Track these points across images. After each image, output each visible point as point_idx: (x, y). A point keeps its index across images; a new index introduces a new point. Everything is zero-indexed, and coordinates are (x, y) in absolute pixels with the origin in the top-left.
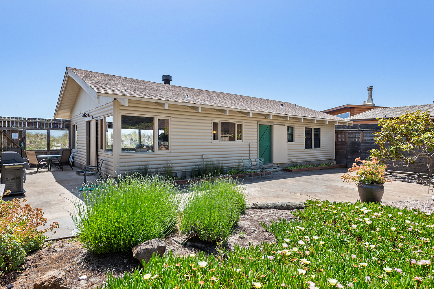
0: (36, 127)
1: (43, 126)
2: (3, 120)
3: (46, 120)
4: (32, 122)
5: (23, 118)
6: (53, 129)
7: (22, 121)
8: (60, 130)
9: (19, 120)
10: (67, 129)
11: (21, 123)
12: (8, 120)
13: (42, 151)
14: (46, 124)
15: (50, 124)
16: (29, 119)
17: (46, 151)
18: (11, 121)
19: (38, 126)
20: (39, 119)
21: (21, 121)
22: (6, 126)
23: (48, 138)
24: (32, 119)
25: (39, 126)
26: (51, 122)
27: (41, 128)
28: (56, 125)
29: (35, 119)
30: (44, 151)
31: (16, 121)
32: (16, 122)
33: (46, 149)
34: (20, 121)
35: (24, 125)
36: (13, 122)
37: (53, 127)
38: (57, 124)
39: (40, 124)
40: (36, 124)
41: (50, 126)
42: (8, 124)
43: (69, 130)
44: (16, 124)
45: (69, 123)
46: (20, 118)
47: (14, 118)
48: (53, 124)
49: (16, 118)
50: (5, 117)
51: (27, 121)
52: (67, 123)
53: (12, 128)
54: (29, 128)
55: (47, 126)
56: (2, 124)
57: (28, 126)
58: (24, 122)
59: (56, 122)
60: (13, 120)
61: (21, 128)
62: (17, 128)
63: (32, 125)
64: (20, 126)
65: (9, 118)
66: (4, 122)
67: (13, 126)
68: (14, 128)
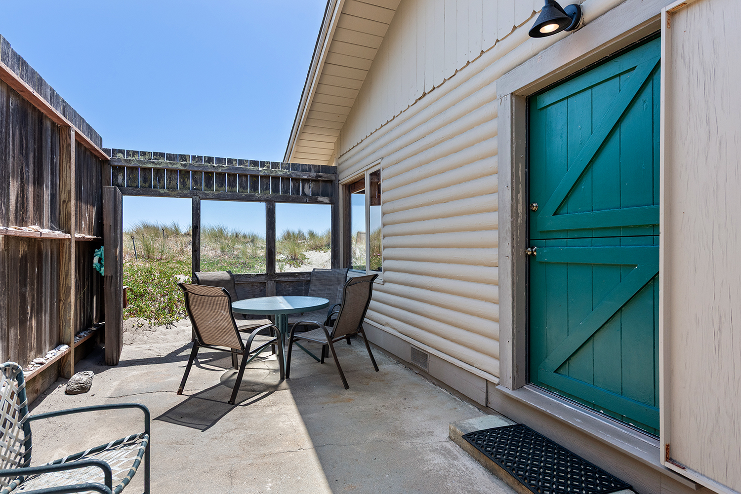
0: (234, 189)
1: (254, 188)
2: (125, 160)
3: (263, 164)
4: (220, 170)
5: (194, 157)
6: (286, 200)
7: (187, 168)
8: (306, 202)
9: (178, 165)
10: (326, 199)
11: (184, 174)
12: (144, 163)
13: (252, 280)
14: (265, 181)
15: (276, 178)
16: (210, 160)
17: (263, 279)
18: (154, 166)
19: (240, 186)
20: (241, 162)
21: (185, 165)
22: (137, 187)
23: (271, 232)
24: (219, 160)
25: (243, 187)
26: (280, 172)
27: (250, 196)
28: (294, 185)
29: (230, 161)
30: (257, 279)
31: (170, 166)
32: (172, 172)
33: (265, 272)
34: (181, 168)
35: (195, 181)
36: (159, 172)
37: (286, 191)
38: (296, 180)
39: (244, 179)
40: (231, 180)
41: (275, 190)
42: (145, 180)
43: (334, 203)
44: (170, 179)
45: (333, 178)
46: (183, 157)
47: (162, 155)
48: (286, 179)
49: (171, 157)
50: (135, 153)
51: (204, 166)
52: (327, 177)
53: (156, 191)
54: (212, 192)
55: (267, 189)
56: (124, 179)
57: (209, 185)
58: (195, 172)
59: (293, 173)
60: (160, 164)
61: (185, 192)
62: (173, 193)
63: (221, 184)
64: (184, 185)
65: (147, 157)
66: (133, 169)
67: (161, 185)
68: (162, 191)
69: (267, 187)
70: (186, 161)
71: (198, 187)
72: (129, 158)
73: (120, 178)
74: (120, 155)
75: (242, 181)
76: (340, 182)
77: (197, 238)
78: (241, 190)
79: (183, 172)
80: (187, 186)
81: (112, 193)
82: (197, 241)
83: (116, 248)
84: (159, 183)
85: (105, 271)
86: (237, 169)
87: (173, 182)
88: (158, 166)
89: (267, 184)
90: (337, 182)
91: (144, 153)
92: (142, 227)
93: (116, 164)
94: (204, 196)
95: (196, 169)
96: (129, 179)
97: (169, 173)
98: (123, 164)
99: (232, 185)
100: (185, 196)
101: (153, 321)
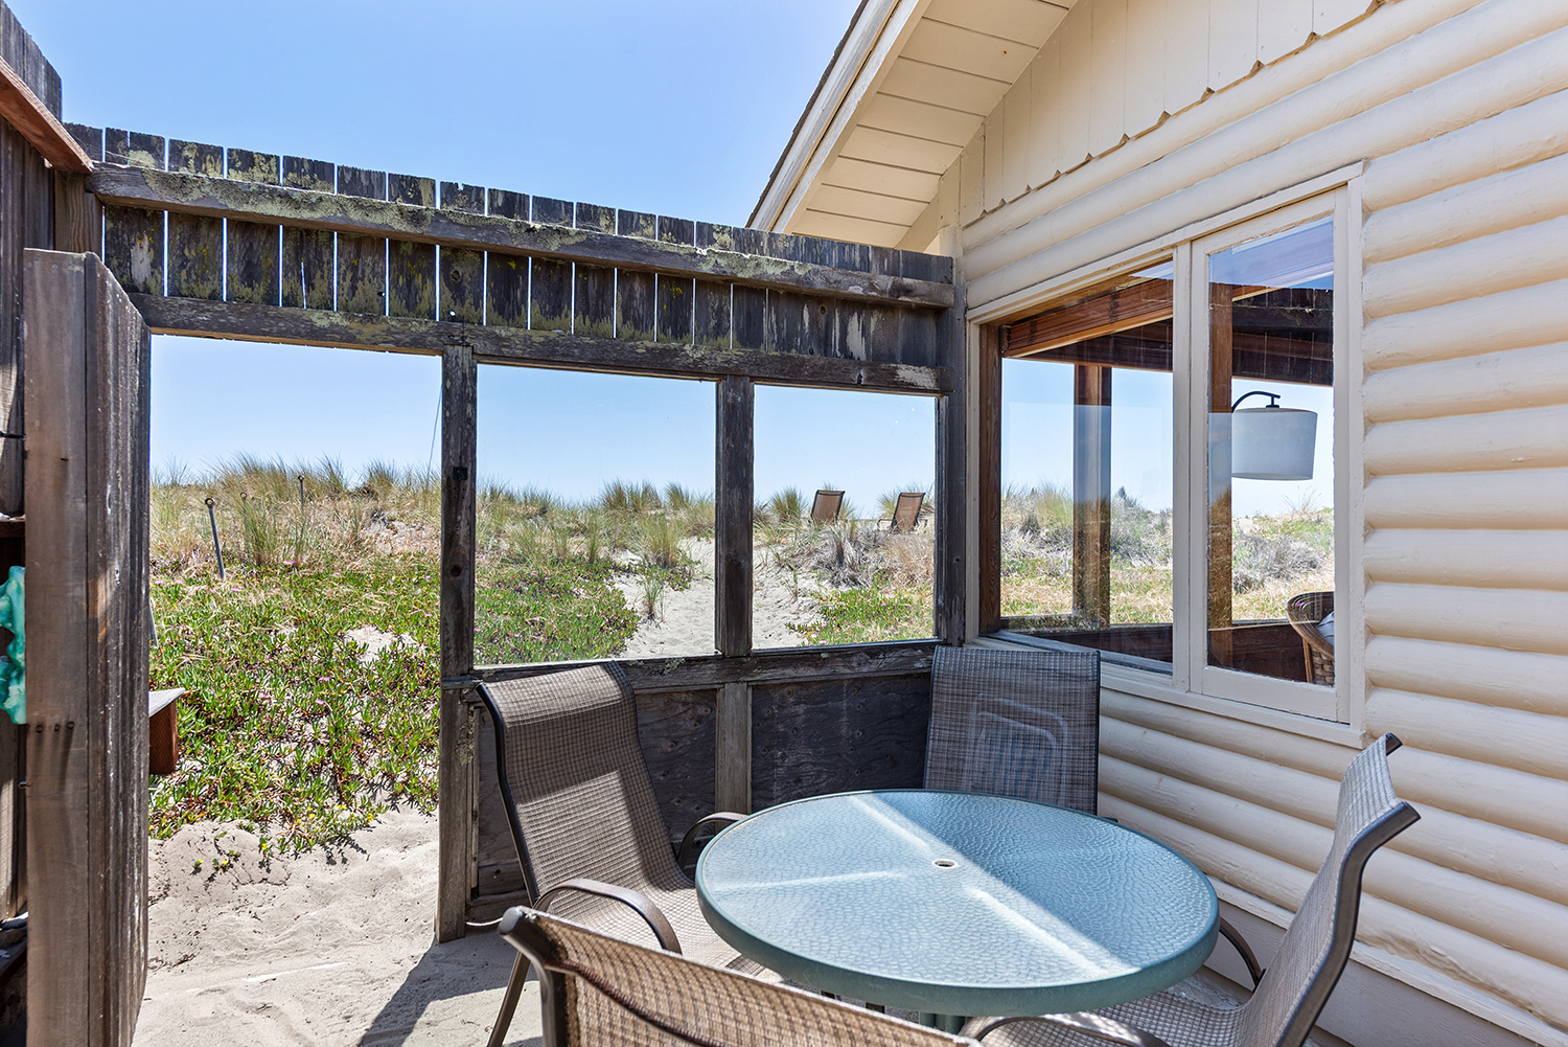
0: (603, 326)
1: (676, 322)
2: (164, 180)
3: (706, 233)
4: (554, 246)
5: (450, 190)
6: (790, 374)
7: (425, 230)
8: (858, 386)
9: (389, 218)
10: (924, 377)
11: (412, 254)
12: (247, 195)
13: (668, 681)
14: (713, 299)
15: (753, 292)
16: (512, 203)
17: (706, 677)
18: (288, 213)
19: (625, 318)
20: (628, 220)
21: (416, 218)
22: (215, 297)
24: (547, 207)
25: (635, 319)
26: (768, 268)
27: (659, 353)
28: (813, 320)
29: (588, 213)
30: (686, 678)
31: (356, 216)
32: (362, 242)
34: (402, 227)
35: (454, 285)
36: (307, 237)
37: (788, 340)
38: (824, 301)
39: (638, 287)
40: (592, 288)
41: (747, 335)
42: (250, 272)
43: (946, 388)
44: (353, 272)
45: (948, 298)
46: (408, 186)
47: (321, 170)
48: (788, 296)
49: (356, 182)
50: (208, 154)
51: (491, 227)
52: (929, 295)
53: (295, 319)
54: (521, 332)
55: (720, 330)
56: (157, 263)
57: (508, 307)
58: (454, 251)
59: (816, 272)
60: (312, 207)
61: (418, 326)
62: (369, 330)
63: (554, 306)
64: (410, 300)
65: (258, 174)
66: (197, 223)
67: (316, 295)
68: (320, 319)
69: (719, 325)
70: (418, 200)
71: (467, 309)
72: (183, 171)
73: (141, 257)
74: (144, 159)
75: (631, 297)
76: (970, 315)
77: (463, 518)
78: (628, 331)
79: (407, 249)
80: (423, 306)
81: (75, 289)
82: (463, 531)
83: (92, 571)
84: (310, 286)
85: (31, 700)
86: (616, 244)
87: (366, 289)
88: (306, 214)
89: (721, 313)
90: (959, 314)
91: (245, 160)
92: (241, 471)
93: (121, 190)
94: (490, 349)
95: (461, 236)
96: (181, 263)
97: (351, 248)
98: (156, 194)
99: (595, 309)
100: (417, 345)
101: (276, 830)
